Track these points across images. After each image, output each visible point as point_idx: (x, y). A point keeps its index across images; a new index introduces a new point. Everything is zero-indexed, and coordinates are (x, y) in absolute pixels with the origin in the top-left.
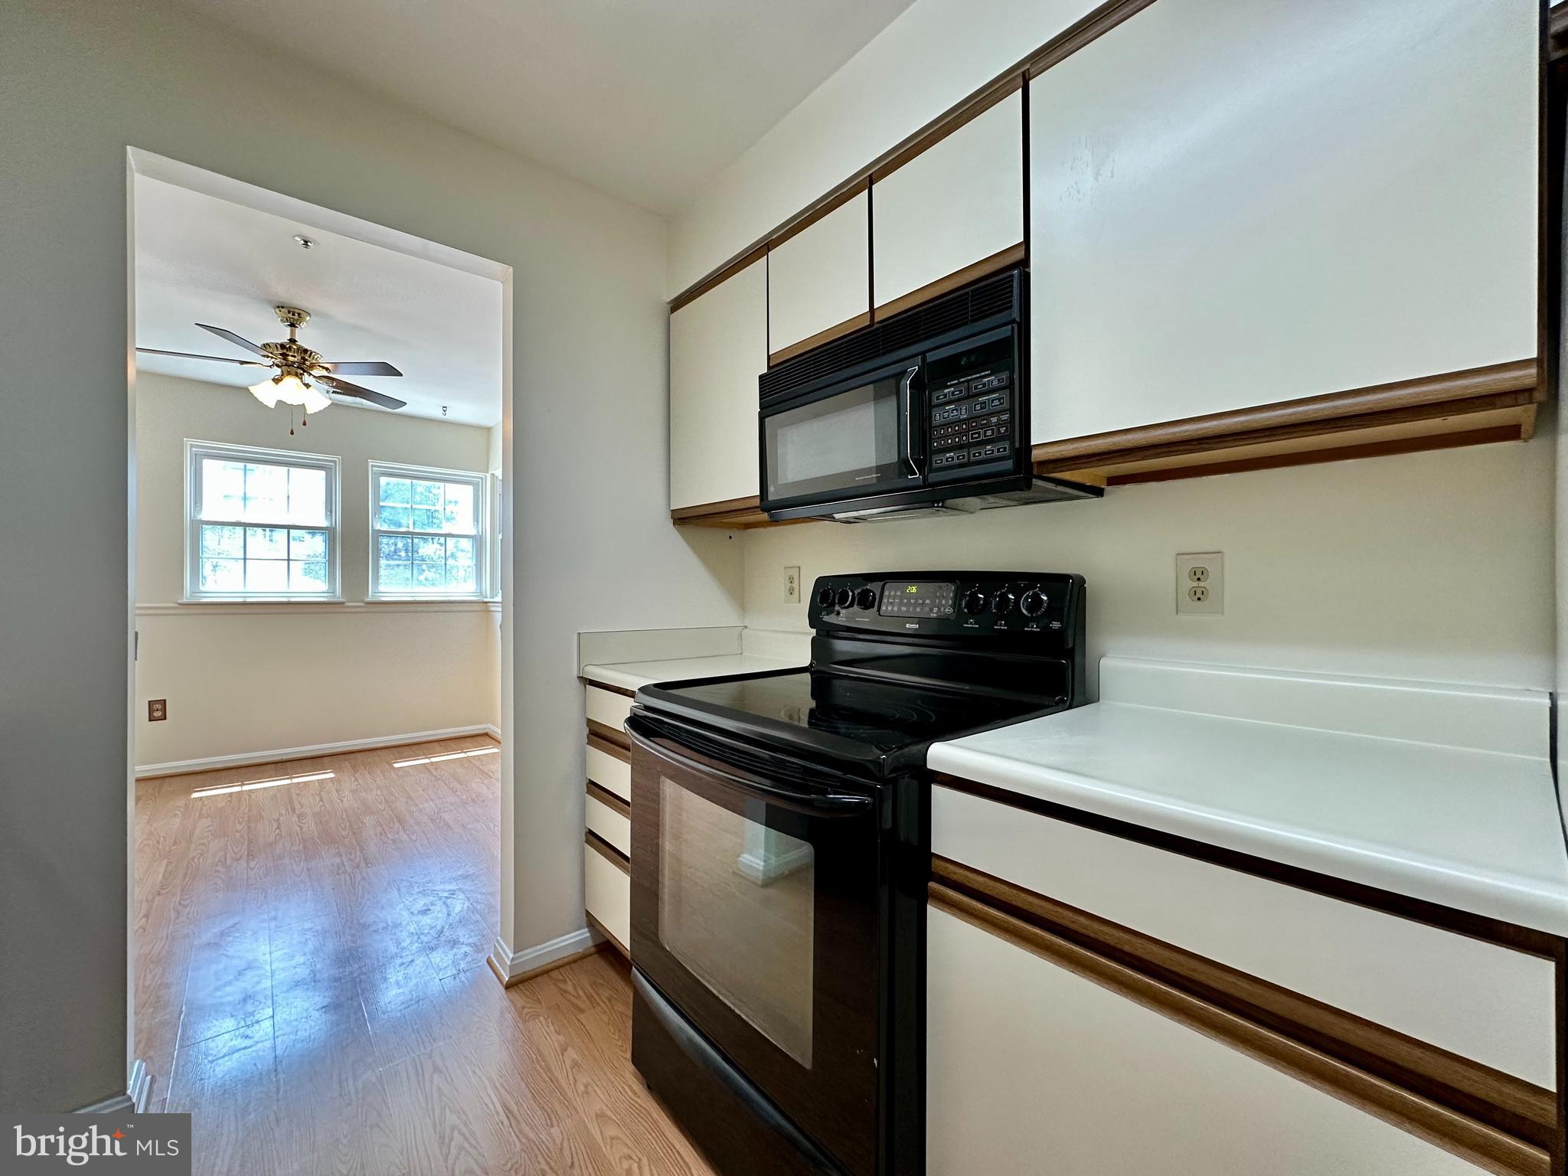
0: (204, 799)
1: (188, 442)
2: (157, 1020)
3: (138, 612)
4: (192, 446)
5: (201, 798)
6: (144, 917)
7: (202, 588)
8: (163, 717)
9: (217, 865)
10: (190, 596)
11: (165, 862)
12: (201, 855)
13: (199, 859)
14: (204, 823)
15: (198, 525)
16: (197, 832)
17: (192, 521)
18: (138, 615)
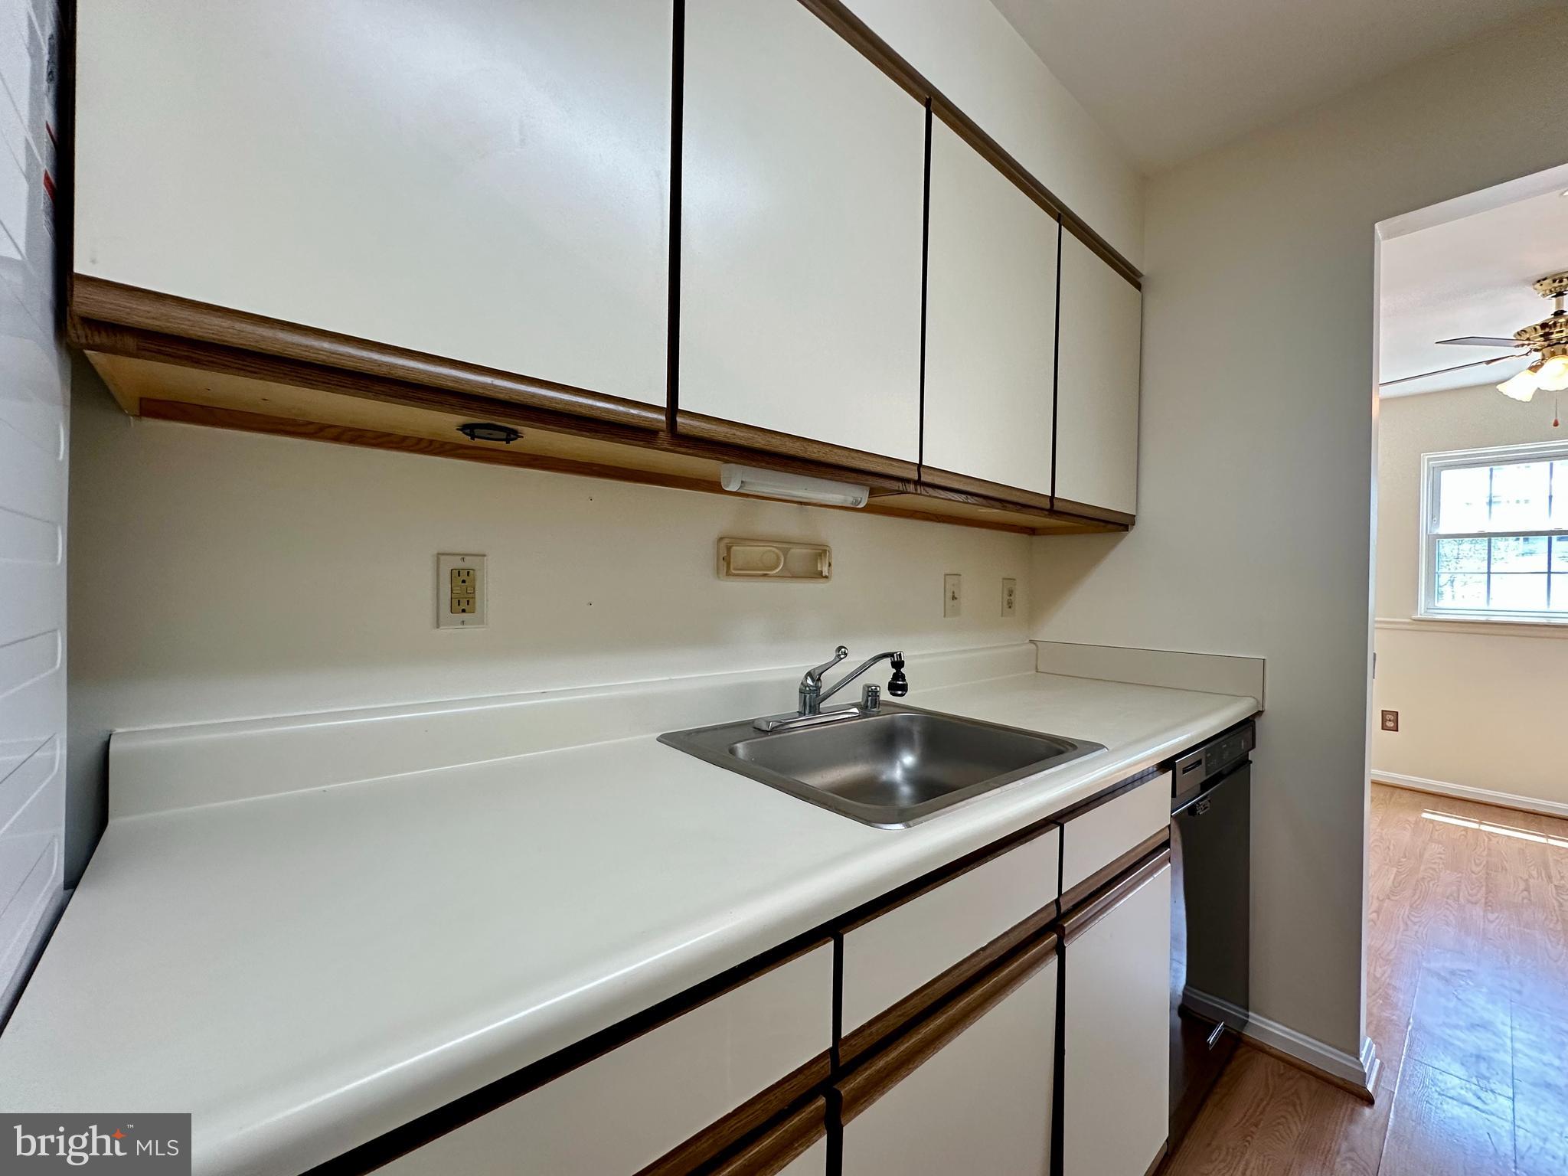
0: (1435, 824)
1: (1425, 457)
2: (1385, 1014)
3: (1376, 625)
4: (1429, 460)
5: (1432, 821)
6: (1375, 912)
7: (1439, 605)
8: (1395, 729)
9: (1448, 898)
10: (1425, 612)
11: (1395, 870)
12: (1432, 880)
13: (1429, 882)
14: (1435, 848)
15: (1434, 540)
16: (1426, 856)
17: (1428, 536)
18: (1377, 628)
